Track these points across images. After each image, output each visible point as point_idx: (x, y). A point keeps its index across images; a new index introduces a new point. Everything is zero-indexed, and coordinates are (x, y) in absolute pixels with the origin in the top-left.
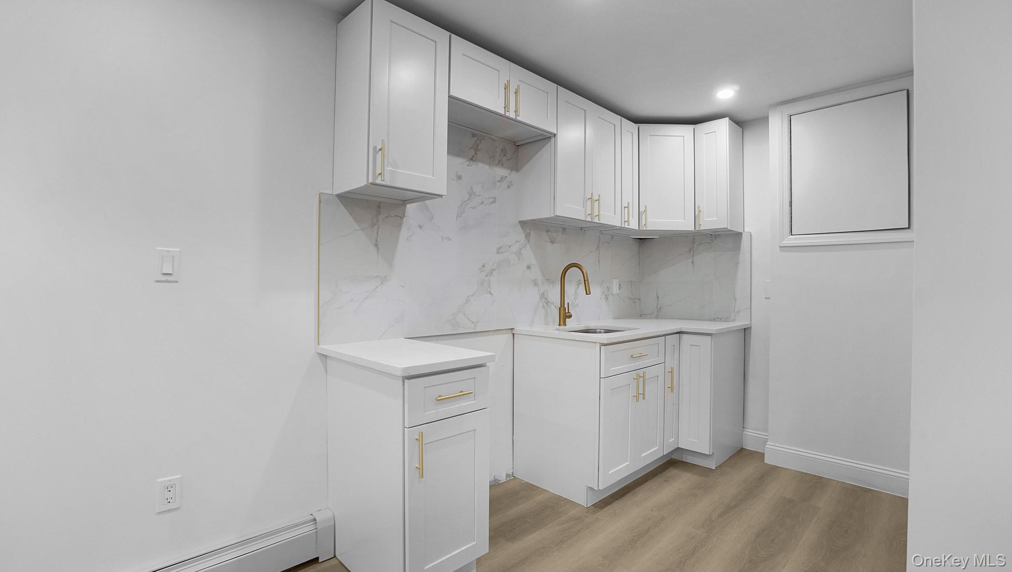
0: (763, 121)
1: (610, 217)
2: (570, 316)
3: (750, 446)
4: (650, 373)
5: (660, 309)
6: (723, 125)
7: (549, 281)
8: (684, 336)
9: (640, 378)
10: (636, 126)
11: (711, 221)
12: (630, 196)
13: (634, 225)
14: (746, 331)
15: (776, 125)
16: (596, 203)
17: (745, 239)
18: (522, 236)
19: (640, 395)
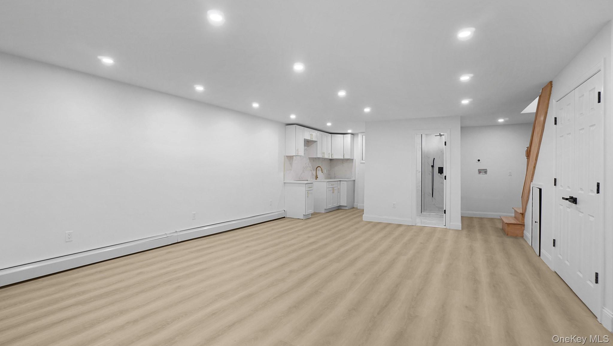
0: (357, 134)
1: (326, 157)
2: (318, 178)
3: (355, 207)
4: (335, 188)
5: (335, 177)
6: (349, 136)
7: (314, 170)
8: (341, 182)
9: (333, 188)
10: (331, 134)
11: (347, 157)
12: (330, 152)
13: (330, 158)
14: (354, 181)
15: (360, 136)
16: (324, 154)
17: (354, 160)
18: (309, 161)
19: (333, 192)
